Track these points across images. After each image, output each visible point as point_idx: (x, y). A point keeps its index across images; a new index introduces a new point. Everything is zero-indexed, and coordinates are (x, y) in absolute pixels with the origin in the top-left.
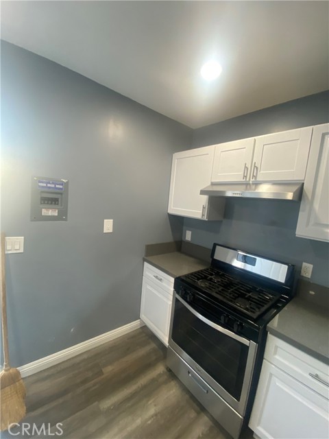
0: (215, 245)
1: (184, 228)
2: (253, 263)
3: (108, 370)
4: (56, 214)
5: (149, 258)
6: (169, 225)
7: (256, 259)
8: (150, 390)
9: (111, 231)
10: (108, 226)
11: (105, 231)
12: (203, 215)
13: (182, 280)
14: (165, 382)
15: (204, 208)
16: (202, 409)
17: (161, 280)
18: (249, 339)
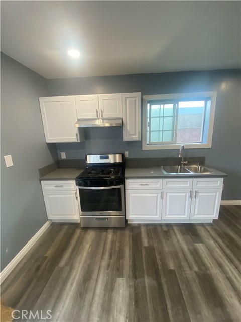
0: (86, 155)
1: (58, 151)
2: (107, 158)
3: (49, 253)
5: (45, 177)
7: (108, 156)
8: (80, 242)
9: (12, 164)
10: (9, 161)
11: (8, 165)
12: (78, 140)
13: (80, 178)
15: (77, 135)
16: (106, 229)
17: (61, 186)
18: (120, 185)
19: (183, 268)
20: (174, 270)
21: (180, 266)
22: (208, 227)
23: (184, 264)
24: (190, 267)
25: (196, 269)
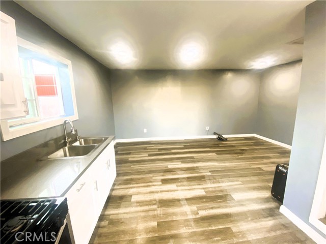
19: (155, 215)
20: (158, 222)
21: (154, 217)
22: (116, 187)
23: (151, 213)
24: (154, 210)
25: (155, 207)
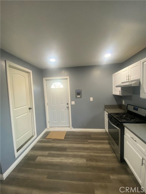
0: (128, 104)
4: (80, 97)
6: (114, 98)
7: (138, 109)
9: (92, 100)
10: (91, 99)
11: (91, 100)
12: (120, 94)
14: (107, 144)
